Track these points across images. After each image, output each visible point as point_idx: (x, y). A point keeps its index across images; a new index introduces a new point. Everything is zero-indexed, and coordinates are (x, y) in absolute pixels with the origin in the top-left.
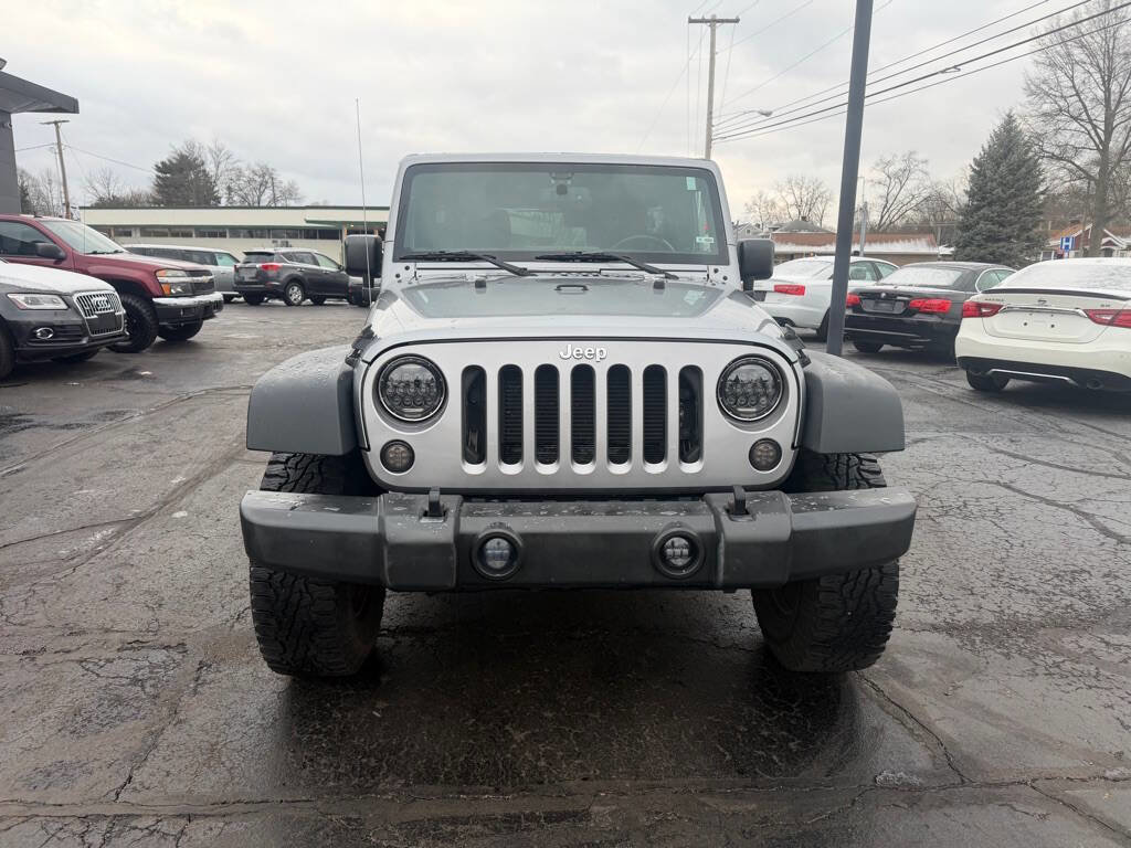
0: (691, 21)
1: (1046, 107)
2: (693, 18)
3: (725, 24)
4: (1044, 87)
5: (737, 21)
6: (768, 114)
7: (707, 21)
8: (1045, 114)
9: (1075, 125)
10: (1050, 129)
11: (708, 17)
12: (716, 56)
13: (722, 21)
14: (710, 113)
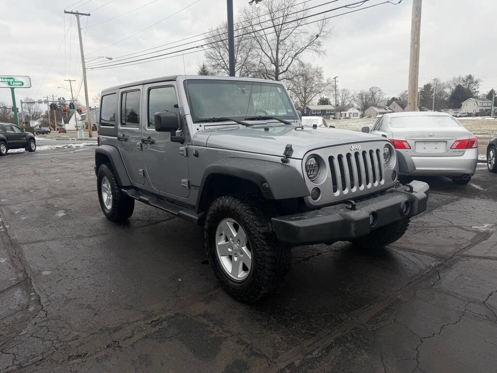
0: (66, 12)
1: (213, 63)
2: (67, 11)
3: (83, 16)
4: (211, 55)
5: (89, 15)
6: (111, 59)
7: (74, 13)
8: (213, 66)
9: (223, 70)
10: (216, 71)
11: (74, 11)
12: (81, 30)
13: (82, 14)
14: (83, 56)
